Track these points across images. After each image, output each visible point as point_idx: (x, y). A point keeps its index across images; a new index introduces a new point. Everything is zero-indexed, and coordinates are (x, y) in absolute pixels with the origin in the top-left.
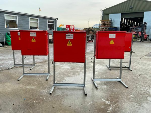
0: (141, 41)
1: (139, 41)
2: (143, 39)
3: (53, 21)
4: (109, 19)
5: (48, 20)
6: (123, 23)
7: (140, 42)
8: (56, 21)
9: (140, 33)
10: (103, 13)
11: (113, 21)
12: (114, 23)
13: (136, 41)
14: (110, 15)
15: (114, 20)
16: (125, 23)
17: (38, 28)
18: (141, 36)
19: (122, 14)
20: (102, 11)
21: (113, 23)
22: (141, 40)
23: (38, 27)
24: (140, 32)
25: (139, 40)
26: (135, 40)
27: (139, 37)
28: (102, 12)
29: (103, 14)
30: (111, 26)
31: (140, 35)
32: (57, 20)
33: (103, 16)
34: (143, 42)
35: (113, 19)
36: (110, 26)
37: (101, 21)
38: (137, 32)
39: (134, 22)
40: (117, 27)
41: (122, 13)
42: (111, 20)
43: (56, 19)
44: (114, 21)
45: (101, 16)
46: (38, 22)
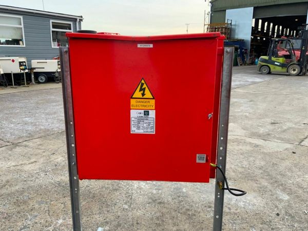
0: (300, 73)
1: (295, 72)
2: (304, 68)
3: (70, 24)
4: (226, 22)
5: (51, 21)
6: (260, 30)
7: (298, 75)
8: (77, 24)
9: (298, 53)
10: (212, 7)
11: (235, 25)
12: (236, 31)
13: (287, 72)
14: (227, 10)
15: (237, 23)
16: (265, 31)
17: (21, 42)
18: (299, 61)
19: (256, 9)
20: (210, 2)
21: (234, 30)
22: (299, 69)
23: (21, 40)
24: (298, 50)
25: (294, 70)
26: (285, 70)
27: (295, 62)
28: (210, 4)
29: (211, 10)
30: (230, 38)
31: (298, 57)
32: (81, 20)
33: (211, 14)
34: (304, 74)
35: (236, 21)
36: (228, 38)
37: (206, 26)
38: (289, 50)
39: (285, 29)
40: (243, 40)
41: (256, 6)
42: (231, 24)
43: (76, 19)
44: (238, 26)
45: (206, 15)
46: (22, 26)
